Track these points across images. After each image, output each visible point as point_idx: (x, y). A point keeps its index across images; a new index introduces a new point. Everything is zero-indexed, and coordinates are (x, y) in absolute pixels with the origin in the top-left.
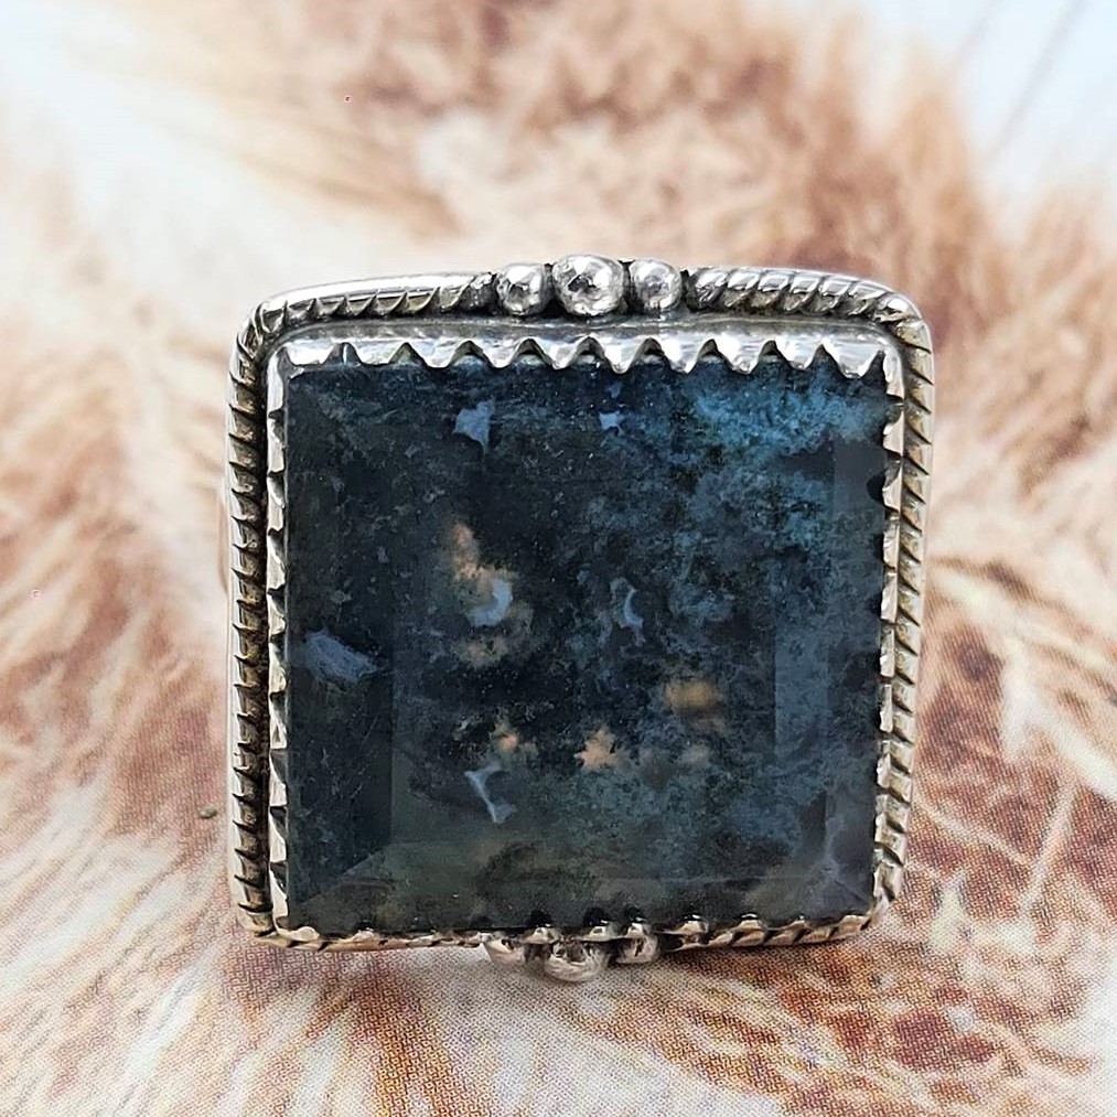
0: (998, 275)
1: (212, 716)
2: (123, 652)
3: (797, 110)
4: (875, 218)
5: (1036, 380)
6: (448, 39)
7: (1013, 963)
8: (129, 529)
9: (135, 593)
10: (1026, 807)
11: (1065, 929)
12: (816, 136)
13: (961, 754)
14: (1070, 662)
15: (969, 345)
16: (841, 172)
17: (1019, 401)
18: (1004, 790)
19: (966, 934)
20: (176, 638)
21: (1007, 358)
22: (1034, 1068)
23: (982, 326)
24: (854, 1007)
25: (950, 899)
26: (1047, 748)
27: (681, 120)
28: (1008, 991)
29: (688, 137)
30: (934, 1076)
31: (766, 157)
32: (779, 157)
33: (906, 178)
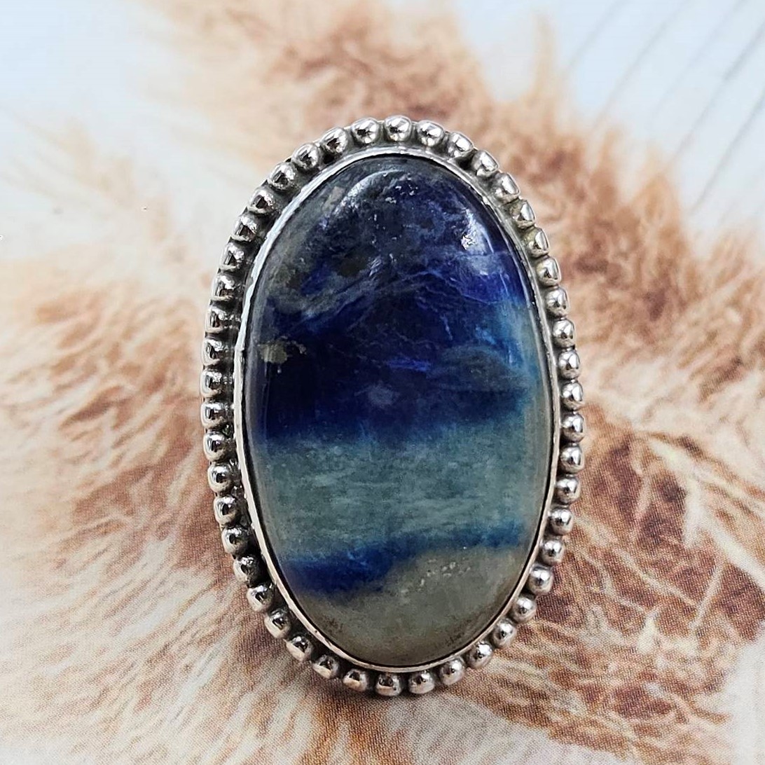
0: (693, 277)
2: (187, 466)
3: (582, 181)
5: (713, 337)
7: (685, 661)
9: (195, 434)
10: (695, 574)
11: (714, 642)
12: (593, 196)
13: (659, 542)
14: (725, 494)
15: (675, 315)
17: (702, 348)
18: (683, 564)
19: (658, 643)
21: (696, 324)
22: (693, 719)
23: (683, 305)
24: (592, 681)
25: (650, 623)
26: (709, 541)
28: (681, 675)
30: (636, 721)
31: (564, 206)
32: (571, 206)
33: (643, 221)
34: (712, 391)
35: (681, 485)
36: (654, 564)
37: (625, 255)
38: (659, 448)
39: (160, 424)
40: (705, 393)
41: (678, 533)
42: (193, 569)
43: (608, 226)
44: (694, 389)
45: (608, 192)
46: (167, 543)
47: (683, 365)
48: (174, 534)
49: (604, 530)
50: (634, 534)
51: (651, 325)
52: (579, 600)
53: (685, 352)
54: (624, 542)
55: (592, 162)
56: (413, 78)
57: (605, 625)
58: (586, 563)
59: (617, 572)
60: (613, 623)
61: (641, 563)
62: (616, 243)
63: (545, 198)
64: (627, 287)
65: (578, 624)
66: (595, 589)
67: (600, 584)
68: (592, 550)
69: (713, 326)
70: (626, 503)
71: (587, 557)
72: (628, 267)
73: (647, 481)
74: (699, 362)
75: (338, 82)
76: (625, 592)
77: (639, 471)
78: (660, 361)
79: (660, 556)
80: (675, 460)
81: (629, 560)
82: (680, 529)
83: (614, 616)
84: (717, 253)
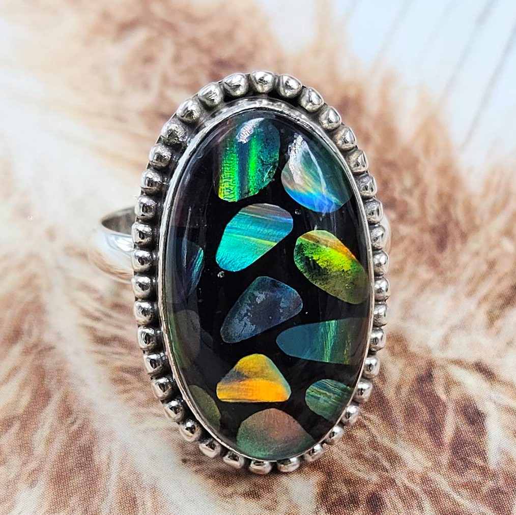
0: (469, 210)
1: (94, 449)
2: (49, 415)
3: (366, 124)
4: (408, 181)
5: (492, 265)
8: (50, 348)
9: (53, 382)
10: (502, 493)
12: (377, 138)
13: (468, 465)
15: (458, 246)
16: (390, 156)
17: (484, 277)
18: (490, 484)
20: (75, 407)
21: (477, 254)
23: (464, 237)
26: (510, 460)
33: (422, 159)
35: (480, 408)
36: (465, 486)
37: (410, 192)
39: (22, 375)
40: (492, 319)
41: (482, 454)
43: (392, 165)
44: (481, 317)
45: (390, 134)
46: (39, 490)
47: (471, 293)
48: (43, 480)
49: (419, 455)
50: (445, 458)
51: (438, 256)
53: (470, 280)
54: (437, 465)
55: (372, 105)
56: (213, 35)
58: (406, 488)
59: (434, 495)
61: (454, 486)
62: (401, 181)
64: (414, 222)
66: (417, 513)
67: (421, 508)
68: (411, 475)
69: (492, 255)
70: (435, 428)
71: (406, 482)
72: (413, 203)
73: (451, 406)
74: (484, 290)
75: (150, 42)
77: (443, 397)
78: (450, 290)
79: (470, 477)
80: (472, 383)
81: (443, 483)
82: (484, 451)
84: (488, 185)
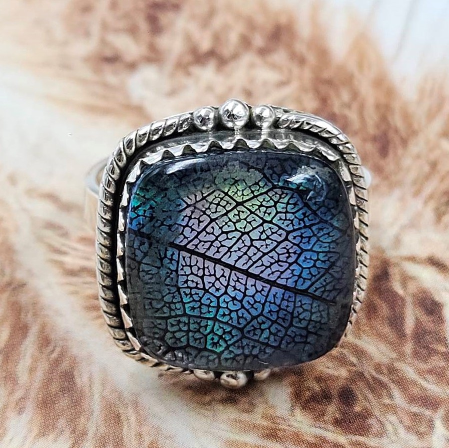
0: (407, 117)
1: (75, 373)
2: (29, 346)
3: (300, 47)
4: (345, 96)
5: (434, 165)
6: (133, 31)
8: (22, 285)
9: (29, 315)
12: (311, 58)
13: (432, 352)
15: (400, 151)
16: (326, 75)
17: (427, 177)
20: (52, 337)
21: (418, 157)
23: (405, 142)
25: (439, 424)
27: (248, 58)
29: (252, 66)
31: (290, 71)
32: (296, 70)
33: (357, 74)
34: (444, 214)
35: (437, 299)
36: (430, 372)
37: (349, 106)
38: (412, 269)
40: (439, 215)
41: (443, 341)
42: (51, 437)
43: (329, 82)
44: (429, 214)
45: (323, 54)
46: (26, 417)
47: (417, 194)
48: (30, 407)
49: (383, 347)
50: (408, 348)
51: (382, 163)
52: (377, 413)
53: (415, 182)
54: (402, 356)
55: (304, 30)
57: (402, 431)
58: (374, 379)
59: (402, 383)
60: (408, 429)
61: (420, 373)
62: (338, 95)
63: (274, 67)
64: (355, 134)
65: (380, 434)
66: (387, 401)
67: (391, 397)
68: (378, 367)
69: (432, 157)
70: (396, 322)
71: (374, 373)
72: (353, 115)
73: (409, 300)
74: (429, 189)
76: (412, 399)
77: (401, 292)
78: (397, 193)
79: (434, 363)
80: (428, 277)
81: (409, 371)
82: (445, 338)
83: (407, 422)
84: (422, 92)
